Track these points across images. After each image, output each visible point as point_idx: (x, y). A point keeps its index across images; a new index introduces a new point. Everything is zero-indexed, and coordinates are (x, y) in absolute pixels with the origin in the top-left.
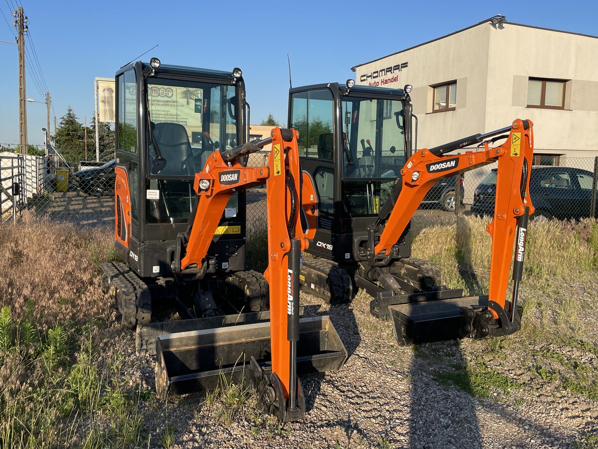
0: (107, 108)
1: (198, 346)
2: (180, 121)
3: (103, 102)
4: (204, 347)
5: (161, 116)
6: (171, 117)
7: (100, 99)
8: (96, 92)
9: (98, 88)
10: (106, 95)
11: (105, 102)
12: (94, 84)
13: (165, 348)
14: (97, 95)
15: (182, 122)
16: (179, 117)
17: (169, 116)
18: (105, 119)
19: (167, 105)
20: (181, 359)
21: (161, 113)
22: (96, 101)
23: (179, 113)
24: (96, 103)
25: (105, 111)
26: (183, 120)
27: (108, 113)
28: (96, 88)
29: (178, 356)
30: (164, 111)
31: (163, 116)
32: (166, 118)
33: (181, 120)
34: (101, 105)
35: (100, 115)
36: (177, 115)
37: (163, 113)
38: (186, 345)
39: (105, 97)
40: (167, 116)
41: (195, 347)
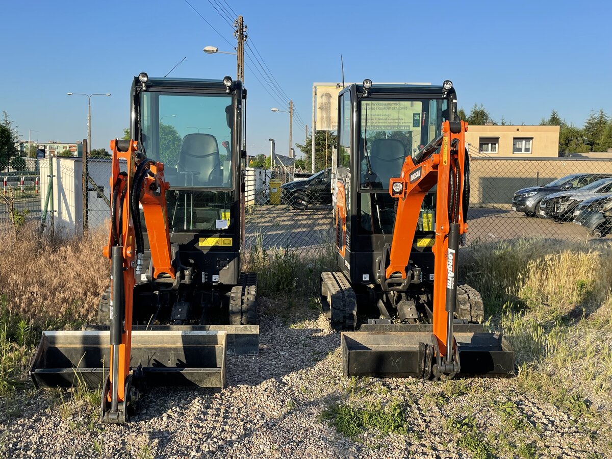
0: (325, 116)
1: (82, 346)
2: (402, 126)
3: (321, 108)
4: (89, 347)
5: (381, 121)
6: (392, 121)
7: (318, 106)
8: (313, 99)
9: (316, 94)
10: (324, 101)
11: (323, 108)
12: (312, 90)
13: (51, 343)
14: (315, 102)
15: (404, 126)
16: (401, 121)
17: (390, 121)
18: (322, 127)
19: (388, 108)
20: (66, 356)
21: (381, 117)
22: (313, 108)
23: (401, 116)
24: (313, 111)
25: (322, 119)
26: (406, 124)
27: (325, 121)
28: (314, 94)
29: (63, 352)
30: (385, 115)
31: (384, 121)
32: (386, 123)
33: (404, 125)
34: (319, 112)
35: (317, 123)
36: (399, 119)
37: (383, 117)
38: (71, 344)
39: (322, 103)
40: (388, 121)
41: (80, 346)
